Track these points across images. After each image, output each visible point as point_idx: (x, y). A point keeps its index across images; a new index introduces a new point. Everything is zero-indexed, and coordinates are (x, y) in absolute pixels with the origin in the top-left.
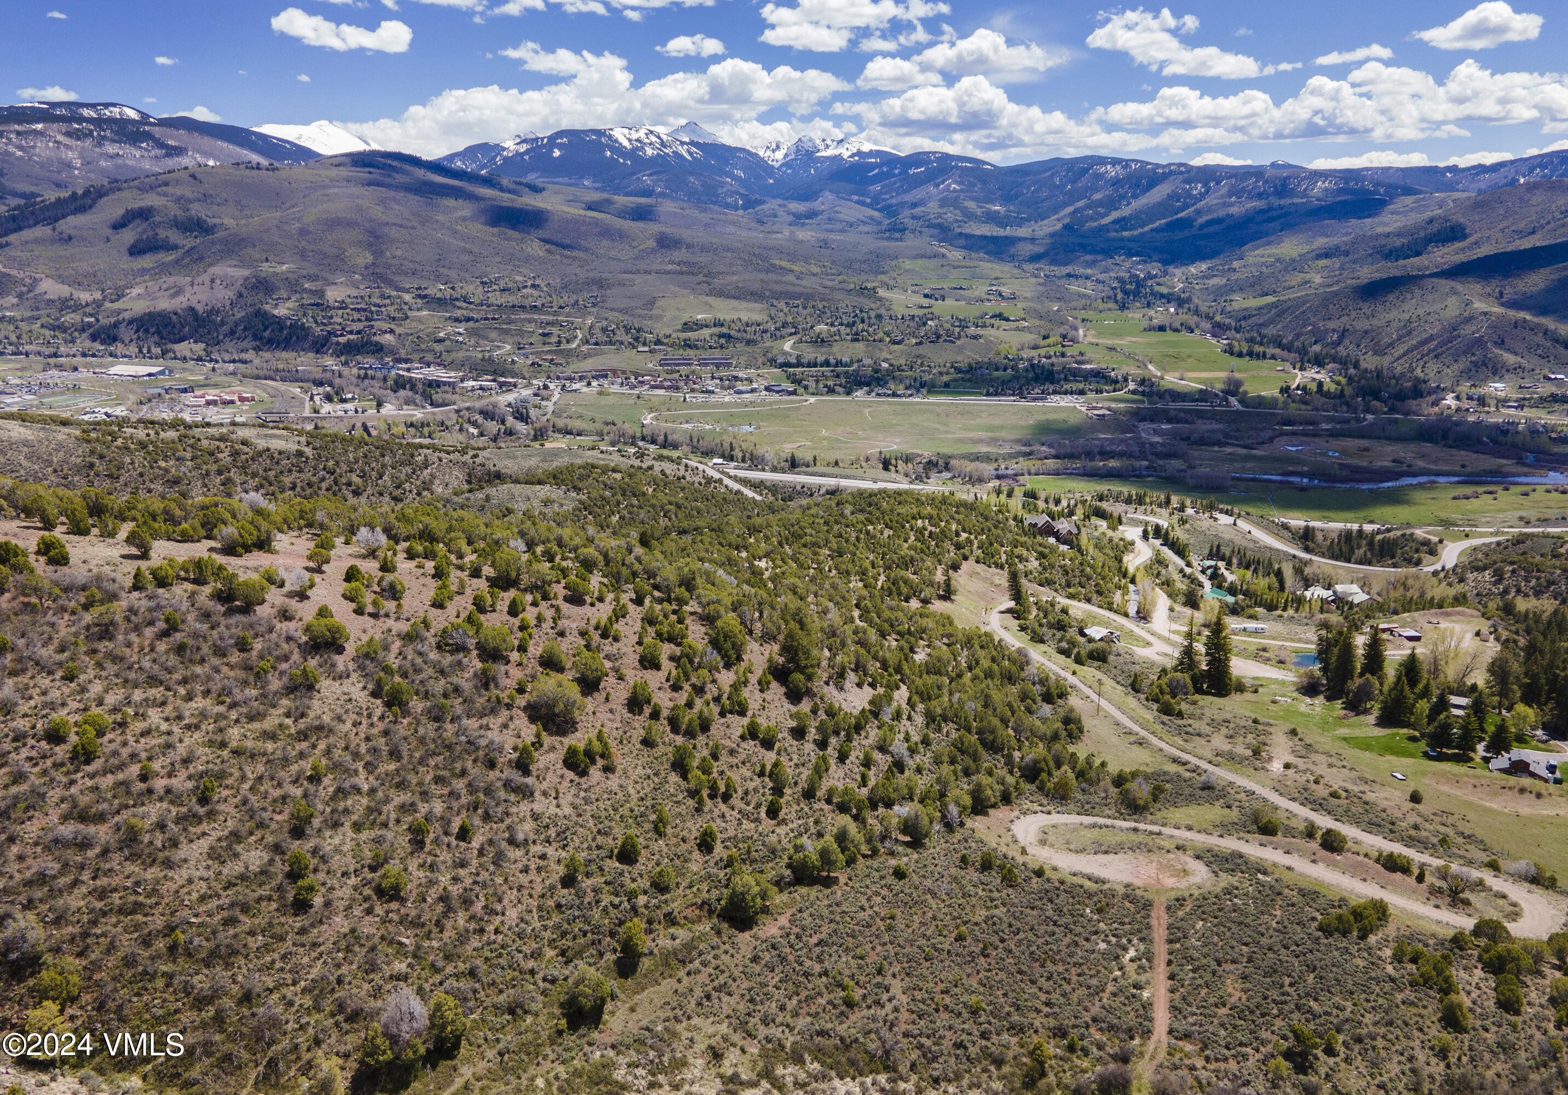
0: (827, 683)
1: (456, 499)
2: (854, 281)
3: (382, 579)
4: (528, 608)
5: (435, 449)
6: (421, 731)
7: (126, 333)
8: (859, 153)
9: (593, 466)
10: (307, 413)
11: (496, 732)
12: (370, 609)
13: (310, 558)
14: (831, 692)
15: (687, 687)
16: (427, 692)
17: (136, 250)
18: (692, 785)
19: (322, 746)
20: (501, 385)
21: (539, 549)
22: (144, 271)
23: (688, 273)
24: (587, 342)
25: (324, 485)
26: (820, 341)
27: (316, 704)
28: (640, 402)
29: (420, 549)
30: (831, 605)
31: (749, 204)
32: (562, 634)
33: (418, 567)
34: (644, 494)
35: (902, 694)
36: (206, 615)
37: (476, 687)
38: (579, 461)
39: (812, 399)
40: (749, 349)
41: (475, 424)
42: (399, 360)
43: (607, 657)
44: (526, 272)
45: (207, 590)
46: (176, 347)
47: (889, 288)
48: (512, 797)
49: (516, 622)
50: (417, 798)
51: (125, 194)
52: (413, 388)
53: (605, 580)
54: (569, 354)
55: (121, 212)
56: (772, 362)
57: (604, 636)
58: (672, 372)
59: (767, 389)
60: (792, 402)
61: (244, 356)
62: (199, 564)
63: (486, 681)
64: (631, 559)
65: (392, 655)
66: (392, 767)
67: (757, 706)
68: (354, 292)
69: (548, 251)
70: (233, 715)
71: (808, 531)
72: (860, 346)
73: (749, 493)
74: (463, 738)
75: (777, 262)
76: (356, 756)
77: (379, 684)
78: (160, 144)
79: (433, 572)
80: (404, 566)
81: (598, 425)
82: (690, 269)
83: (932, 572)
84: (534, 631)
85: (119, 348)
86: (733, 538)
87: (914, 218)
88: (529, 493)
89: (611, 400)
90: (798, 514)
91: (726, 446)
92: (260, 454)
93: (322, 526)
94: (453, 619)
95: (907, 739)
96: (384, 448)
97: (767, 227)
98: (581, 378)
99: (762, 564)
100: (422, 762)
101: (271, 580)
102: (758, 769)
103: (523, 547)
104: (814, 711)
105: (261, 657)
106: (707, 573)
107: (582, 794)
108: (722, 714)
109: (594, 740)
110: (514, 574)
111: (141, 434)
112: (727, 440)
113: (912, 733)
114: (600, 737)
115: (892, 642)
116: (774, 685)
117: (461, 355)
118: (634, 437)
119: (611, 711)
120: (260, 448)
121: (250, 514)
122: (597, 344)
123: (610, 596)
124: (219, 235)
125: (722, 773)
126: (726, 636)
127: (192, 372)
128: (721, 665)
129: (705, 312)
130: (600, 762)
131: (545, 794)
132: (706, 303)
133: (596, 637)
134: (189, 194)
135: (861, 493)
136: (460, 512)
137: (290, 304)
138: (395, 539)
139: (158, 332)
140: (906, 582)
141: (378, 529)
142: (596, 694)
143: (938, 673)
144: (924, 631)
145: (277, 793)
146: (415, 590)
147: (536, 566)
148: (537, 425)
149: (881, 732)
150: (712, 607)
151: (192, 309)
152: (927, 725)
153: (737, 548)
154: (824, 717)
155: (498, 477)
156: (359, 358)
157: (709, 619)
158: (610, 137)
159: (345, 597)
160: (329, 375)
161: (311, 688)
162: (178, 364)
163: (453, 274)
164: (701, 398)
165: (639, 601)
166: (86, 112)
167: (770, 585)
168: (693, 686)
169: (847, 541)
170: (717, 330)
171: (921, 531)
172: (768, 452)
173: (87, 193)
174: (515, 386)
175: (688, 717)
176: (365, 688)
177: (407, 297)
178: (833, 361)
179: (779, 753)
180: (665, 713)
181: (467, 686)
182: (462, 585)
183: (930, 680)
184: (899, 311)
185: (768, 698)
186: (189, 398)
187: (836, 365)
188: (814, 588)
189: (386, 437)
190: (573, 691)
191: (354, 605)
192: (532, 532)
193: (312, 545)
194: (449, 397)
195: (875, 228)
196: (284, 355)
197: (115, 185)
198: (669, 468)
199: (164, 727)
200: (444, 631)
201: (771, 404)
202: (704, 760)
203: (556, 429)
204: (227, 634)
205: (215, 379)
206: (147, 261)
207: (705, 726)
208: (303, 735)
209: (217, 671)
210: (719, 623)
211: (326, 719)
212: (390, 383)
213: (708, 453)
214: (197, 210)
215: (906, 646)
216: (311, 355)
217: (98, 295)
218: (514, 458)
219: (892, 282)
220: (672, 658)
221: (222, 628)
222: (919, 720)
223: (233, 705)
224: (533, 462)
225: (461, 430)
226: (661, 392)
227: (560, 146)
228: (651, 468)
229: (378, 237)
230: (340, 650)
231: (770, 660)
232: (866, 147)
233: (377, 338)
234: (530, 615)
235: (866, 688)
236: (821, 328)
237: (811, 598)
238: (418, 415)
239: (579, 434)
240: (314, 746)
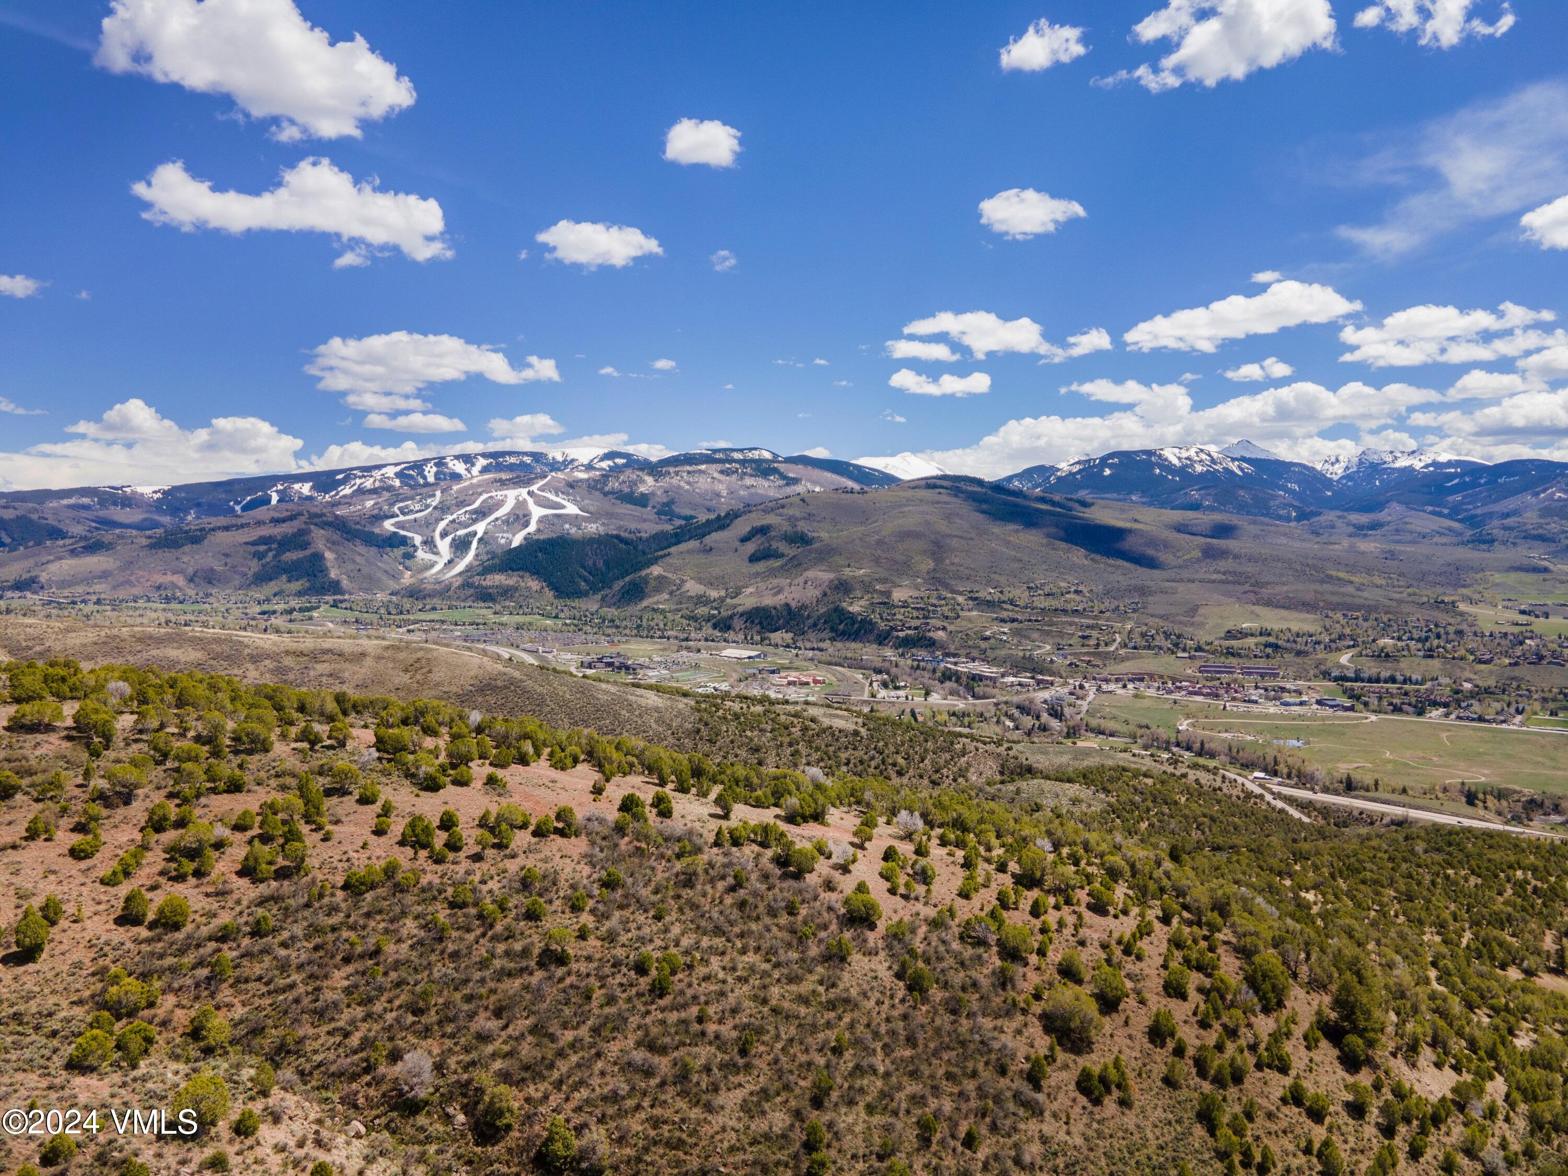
0: (1394, 1055)
1: (988, 789)
2: (1428, 593)
3: (915, 863)
4: (1051, 911)
5: (973, 739)
6: (938, 1022)
7: (738, 623)
8: (1435, 464)
9: (1124, 769)
10: (866, 697)
11: (1010, 1037)
12: (902, 890)
13: (855, 834)
14: (1399, 1066)
15: (1217, 1026)
16: (946, 983)
17: (754, 558)
18: (1221, 1145)
19: (847, 1019)
20: (1039, 682)
21: (1065, 851)
22: (757, 574)
23: (1234, 583)
24: (1126, 646)
25: (873, 764)
26: (1384, 656)
27: (846, 976)
28: (1177, 707)
29: (952, 837)
30: (1398, 958)
31: (1303, 516)
32: (1082, 943)
33: (950, 854)
34: (1176, 803)
35: (1497, 1087)
36: (766, 877)
37: (993, 985)
38: (1110, 763)
39: (1373, 718)
40: (1299, 660)
41: (1011, 718)
42: (948, 655)
43: (1128, 976)
44: (1070, 579)
45: (769, 853)
46: (772, 635)
47: (1471, 602)
48: (1021, 1112)
49: (1037, 923)
50: (927, 1092)
51: (753, 515)
52: (958, 681)
53: (1131, 893)
54: (1106, 656)
55: (748, 529)
56: (1326, 675)
57: (1127, 952)
58: (1212, 679)
59: (1319, 702)
60: (1348, 718)
61: (821, 645)
62: (766, 829)
63: (1004, 981)
64: (1159, 873)
65: (918, 939)
66: (908, 1053)
67: (1302, 1067)
68: (915, 594)
69: (1093, 560)
70: (776, 974)
71: (1368, 865)
72: (1436, 663)
73: (1295, 814)
74: (977, 1037)
75: (1334, 573)
76: (876, 1035)
77: (903, 966)
78: (783, 477)
79: (962, 861)
80: (937, 852)
81: (1132, 728)
82: (1238, 579)
83: (1539, 937)
84: (1055, 935)
85: (731, 635)
86: (1274, 862)
87: (1506, 528)
88: (1058, 790)
89: (1146, 703)
90: (1354, 845)
91: (1270, 759)
92: (824, 731)
93: (868, 805)
94: (977, 912)
95: (1504, 1146)
96: (928, 734)
97: (1324, 538)
98: (1117, 680)
99: (1310, 896)
100: (935, 1053)
101: (821, 851)
102: (1303, 1144)
103: (1048, 847)
104: (1377, 1087)
105: (805, 923)
106: (1244, 900)
107: (1095, 1125)
108: (1259, 1066)
109: (1111, 1066)
110: (1038, 874)
111: (736, 706)
112: (1271, 753)
113: (1511, 1139)
114: (1117, 1064)
115: (1482, 1017)
116: (1324, 1044)
117: (1003, 653)
118: (1168, 742)
119: (1130, 1037)
120: (824, 726)
121: (811, 788)
122: (1135, 648)
123: (1135, 911)
124: (816, 545)
125: (1257, 1138)
126: (1265, 976)
127: (781, 658)
128: (1258, 1008)
129: (1251, 621)
130: (1116, 1093)
131: (1055, 1116)
132: (1252, 612)
133: (1118, 952)
134: (798, 514)
135: (1437, 828)
136: (992, 804)
137: (862, 603)
138: (930, 824)
139: (760, 623)
140: (1501, 944)
141: (917, 814)
142: (1114, 1015)
143: (1548, 1067)
144: (1528, 1010)
145: (803, 1058)
146: (944, 877)
147: (1061, 869)
148: (1071, 723)
149: (1467, 1132)
150: (1248, 940)
151: (787, 605)
152: (1532, 1133)
153: (1280, 874)
154: (1390, 1097)
155: (1029, 771)
156: (914, 651)
157: (1245, 953)
158: (1160, 456)
159: (881, 875)
160: (887, 664)
161: (843, 959)
162: (771, 649)
163: (1003, 580)
164: (1242, 707)
165: (1166, 920)
166: (737, 456)
167: (1319, 922)
168: (1224, 1026)
169: (1419, 884)
170: (1263, 639)
171: (1521, 885)
172: (1318, 769)
173: (728, 515)
174: (1052, 684)
175: (1216, 1062)
176: (890, 968)
177: (960, 599)
178: (1400, 678)
179: (1330, 1130)
180: (1190, 1052)
181: (985, 982)
182: (988, 879)
183: (1537, 1074)
184: (1487, 628)
185: (1317, 1059)
186: (775, 678)
187: (1405, 682)
188: (1376, 934)
189: (930, 724)
190: (1091, 1008)
191: (888, 885)
192: (1059, 833)
193: (858, 821)
194: (989, 690)
195: (1454, 540)
196: (853, 645)
197: (748, 508)
198: (1204, 777)
199: (721, 975)
200: (968, 923)
201: (1323, 719)
202: (1235, 1117)
203: (1089, 729)
204: (779, 897)
205: (797, 663)
206: (761, 567)
207: (1238, 1078)
208: (831, 1005)
209: (769, 930)
210: (1257, 959)
211: (854, 992)
212: (938, 674)
213: (1248, 766)
214: (802, 526)
215: (1503, 1026)
216: (875, 646)
217: (723, 593)
218: (1046, 753)
219: (1477, 597)
220: (1200, 990)
221: (777, 890)
222: (1521, 1124)
223: (777, 965)
224: (1065, 759)
225: (998, 722)
226: (1199, 699)
227: (1111, 466)
228: (1184, 776)
229: (940, 547)
230: (872, 927)
231: (1319, 1013)
232: (1444, 458)
233: (931, 634)
234: (1051, 918)
235: (1447, 1070)
236: (1386, 642)
237: (1371, 946)
238: (960, 705)
239: (1112, 735)
240: (840, 1018)
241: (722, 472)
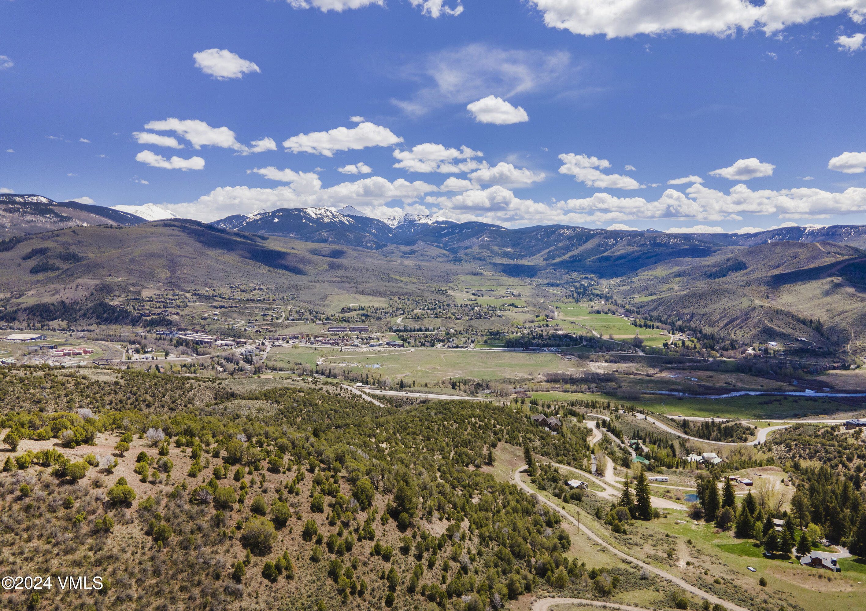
0: (421, 519)
1: (207, 409)
2: (435, 286)
3: (160, 460)
4: (246, 476)
5: (197, 379)
6: (175, 556)
7: (21, 316)
8: (437, 222)
9: (288, 389)
10: (124, 359)
11: (221, 555)
12: (150, 479)
13: (116, 448)
14: (424, 524)
15: (339, 523)
16: (181, 531)
17: (34, 271)
18: (340, 586)
19: (110, 569)
20: (238, 343)
21: (254, 440)
22: (37, 282)
23: (345, 282)
24: (288, 319)
25: (129, 402)
26: (417, 318)
27: (109, 541)
28: (316, 352)
29: (184, 440)
30: (424, 470)
31: (379, 247)
32: (265, 491)
33: (182, 452)
34: (316, 405)
35: (465, 524)
36: (47, 486)
37: (211, 526)
38: (280, 386)
39: (413, 349)
40: (378, 322)
41: (221, 365)
42: (180, 330)
43: (292, 505)
44: (256, 281)
45: (50, 470)
46: (51, 323)
47: (454, 290)
48: (229, 599)
49: (238, 484)
50: (168, 603)
51: (34, 241)
52: (187, 345)
53: (292, 458)
54: (277, 325)
55: (29, 250)
56: (391, 329)
57: (290, 492)
58: (335, 335)
59: (388, 344)
60: (401, 351)
61: (90, 328)
62: (46, 454)
63: (218, 522)
64: (307, 445)
65: (161, 508)
66: (154, 581)
67: (380, 534)
68: (158, 292)
69: (269, 271)
70: (56, 550)
71: (410, 425)
72: (439, 320)
73: (377, 403)
74: (201, 560)
75: (394, 276)
76: (132, 575)
77: (151, 527)
78: (57, 215)
79: (191, 454)
80: (174, 451)
81: (292, 365)
82: (346, 280)
83: (481, 449)
84: (248, 490)
85: (16, 324)
86: (366, 430)
87: (466, 254)
88: (250, 405)
89: (300, 350)
90: (404, 415)
91: (364, 376)
92: (93, 384)
93: (126, 428)
94: (201, 484)
95: (469, 552)
96: (167, 380)
97: (388, 259)
98: (283, 339)
99: (384, 445)
100: (173, 577)
101: (90, 463)
102: (380, 574)
103: (244, 438)
104: (414, 537)
105: (78, 512)
106: (352, 452)
107: (273, 594)
108: (359, 540)
109: (282, 558)
110: (238, 455)
111: (21, 373)
112: (365, 372)
113: (472, 548)
114: (285, 557)
115: (459, 492)
116: (391, 520)
117: (216, 326)
118: (312, 372)
119: (293, 539)
120: (93, 380)
121: (83, 422)
122: (293, 320)
123: (295, 468)
124: (84, 262)
125: (358, 578)
126: (362, 491)
127: (58, 337)
128: (359, 509)
129: (354, 302)
130: (285, 573)
131: (249, 595)
132: (355, 298)
133: (285, 493)
134: (70, 241)
135: (440, 402)
136: (209, 417)
137: (120, 299)
138: (169, 434)
139: (41, 315)
140: (466, 455)
141: (160, 429)
142: (284, 529)
143: (486, 510)
144: (477, 484)
145: (78, 602)
146: (178, 466)
147: (252, 450)
148: (257, 366)
149: (453, 549)
150: (354, 473)
151: (63, 302)
152: (481, 543)
153: (370, 436)
154: (420, 540)
155: (232, 396)
156: (158, 328)
157: (352, 481)
158: (305, 212)
159: (135, 471)
160: (139, 338)
161: (107, 531)
162: (50, 332)
163: (215, 283)
164: (351, 349)
165: (311, 470)
166: (17, 199)
167: (388, 458)
168: (343, 522)
169: (432, 431)
170: (360, 312)
171: (474, 425)
172: (388, 379)
173: (11, 240)
174: (246, 343)
175: (339, 542)
176: (142, 529)
177: (188, 295)
178: (424, 329)
179: (393, 564)
180: (325, 540)
181: (206, 525)
182: (208, 463)
183: (482, 514)
184: (459, 302)
185: (387, 529)
186: (54, 352)
187: (426, 331)
188: (414, 460)
189: (169, 373)
190: (270, 527)
191: (140, 477)
192: (251, 429)
193: (118, 439)
194: (208, 350)
195: (446, 259)
196: (114, 327)
197: (28, 236)
198: (331, 389)
200: (195, 491)
201: (390, 352)
202: (348, 569)
203: (268, 368)
204: (58, 497)
205: (71, 341)
206: (41, 276)
207: (349, 547)
208: (99, 563)
209: (49, 522)
210: (358, 483)
211: (115, 551)
212: (174, 342)
213: (354, 380)
214: (74, 249)
215: (467, 494)
216: (130, 327)
217: (8, 295)
218: (243, 384)
219: (455, 287)
220: (330, 505)
221: (56, 494)
222: (476, 540)
223: (56, 544)
224: (253, 387)
225: (213, 368)
226: (329, 346)
227: (278, 217)
228: (321, 389)
229: (174, 263)
230: (129, 505)
231: (388, 505)
232: (441, 219)
233: (169, 317)
234: (247, 480)
235: (445, 521)
236: (417, 311)
237: (412, 466)
238: (189, 360)
239: (280, 370)
240: (105, 570)
241: (5, 210)
